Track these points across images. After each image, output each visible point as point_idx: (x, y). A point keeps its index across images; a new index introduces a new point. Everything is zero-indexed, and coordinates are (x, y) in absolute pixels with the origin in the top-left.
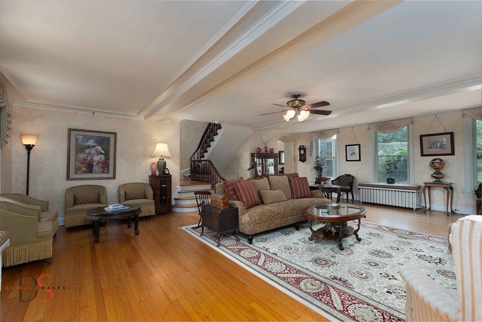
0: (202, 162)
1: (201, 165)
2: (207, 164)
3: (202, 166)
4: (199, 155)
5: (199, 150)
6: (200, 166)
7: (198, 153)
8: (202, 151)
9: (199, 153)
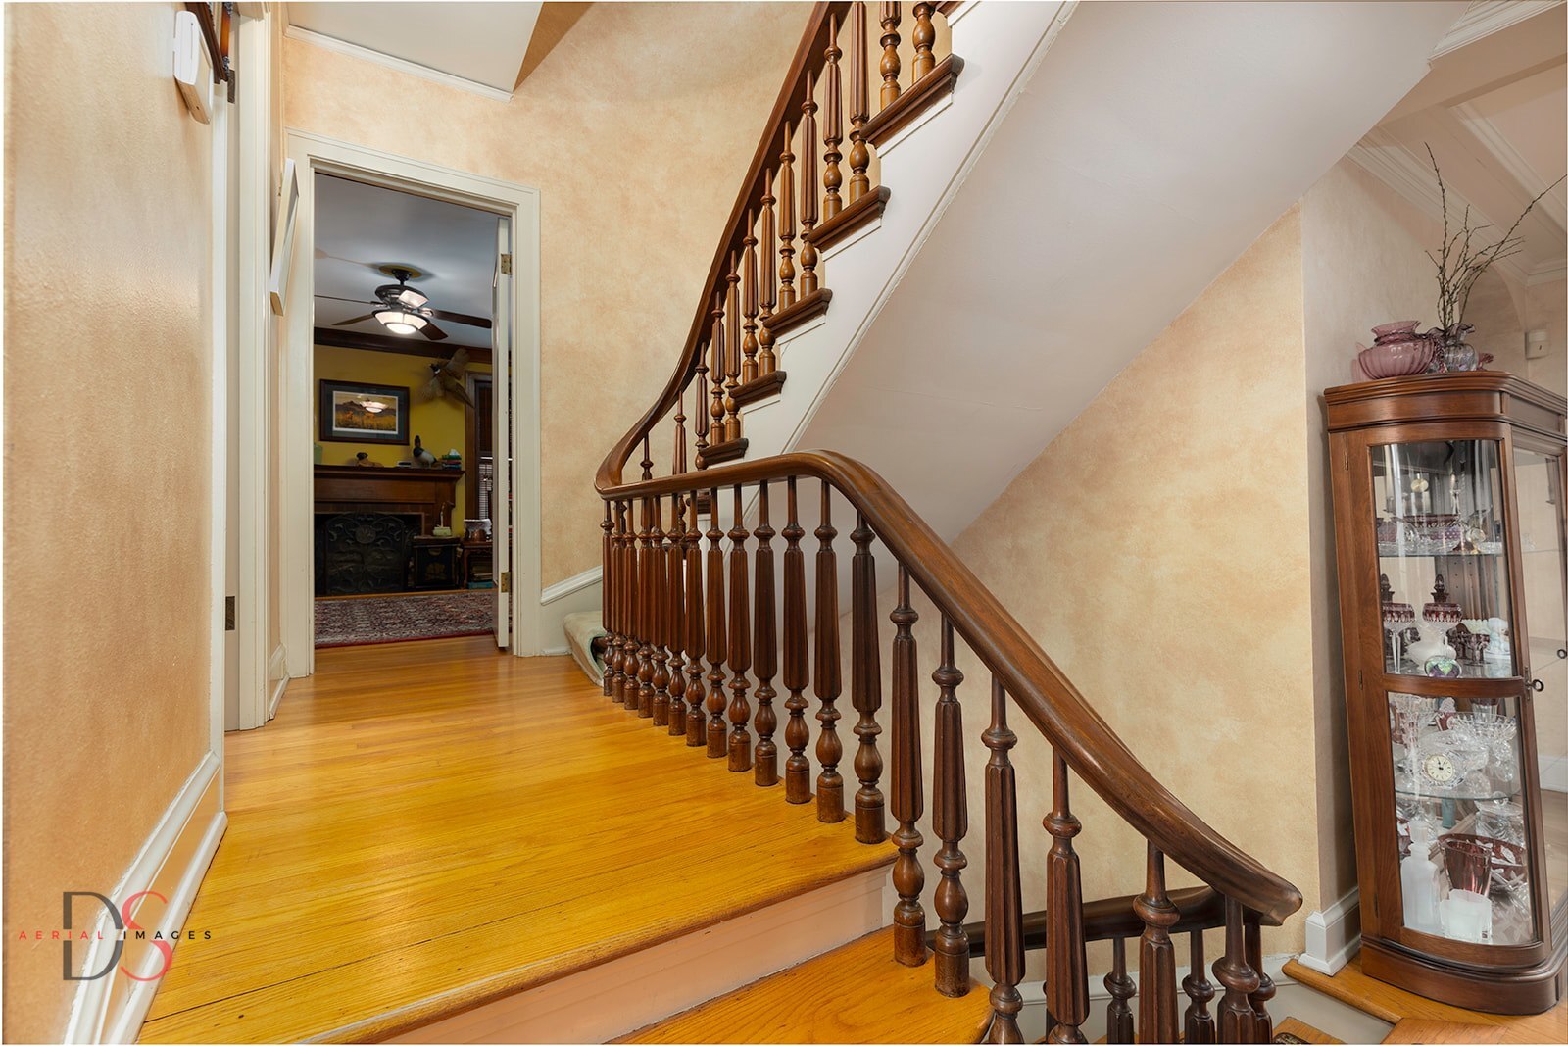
0: (725, 496)
1: (715, 539)
2: (809, 522)
3: (726, 545)
4: (692, 439)
5: (691, 393)
6: (704, 545)
7: (681, 419)
8: (719, 394)
9: (690, 425)
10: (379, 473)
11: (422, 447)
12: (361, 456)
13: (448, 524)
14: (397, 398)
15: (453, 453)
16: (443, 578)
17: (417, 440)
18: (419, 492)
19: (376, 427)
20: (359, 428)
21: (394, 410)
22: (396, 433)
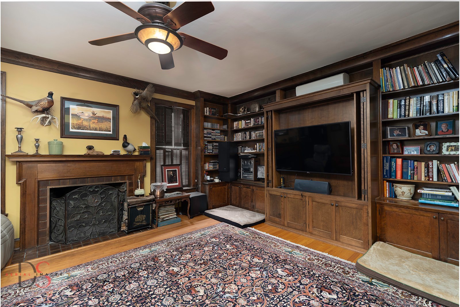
10: (101, 158)
11: (128, 141)
12: (90, 148)
13: (142, 187)
14: (111, 111)
15: (144, 145)
16: (145, 224)
17: (125, 137)
18: (124, 168)
19: (98, 128)
20: (87, 129)
21: (109, 119)
22: (111, 133)
